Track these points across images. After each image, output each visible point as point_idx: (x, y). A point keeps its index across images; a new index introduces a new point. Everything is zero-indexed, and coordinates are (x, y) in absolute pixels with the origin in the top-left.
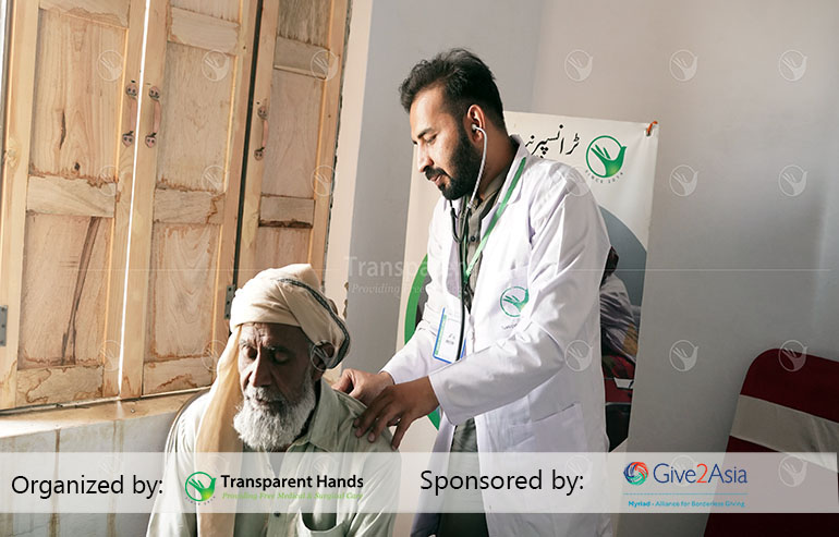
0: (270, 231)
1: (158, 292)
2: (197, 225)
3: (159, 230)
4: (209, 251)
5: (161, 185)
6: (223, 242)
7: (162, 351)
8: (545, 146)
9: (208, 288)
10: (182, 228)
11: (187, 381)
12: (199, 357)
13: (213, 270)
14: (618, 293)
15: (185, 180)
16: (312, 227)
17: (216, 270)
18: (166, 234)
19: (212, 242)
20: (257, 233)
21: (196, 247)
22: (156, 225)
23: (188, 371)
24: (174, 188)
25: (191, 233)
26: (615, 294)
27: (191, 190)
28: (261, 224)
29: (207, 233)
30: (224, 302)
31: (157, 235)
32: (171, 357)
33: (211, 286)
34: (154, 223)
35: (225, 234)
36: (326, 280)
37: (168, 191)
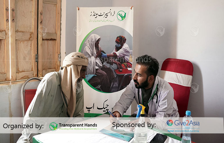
0: (46, 41)
1: (18, 56)
2: (27, 40)
3: (17, 42)
4: (30, 46)
5: (17, 31)
6: (34, 44)
7: (20, 70)
8: (107, 15)
9: (31, 55)
10: (23, 41)
11: (27, 77)
12: (30, 71)
13: (32, 50)
14: (127, 47)
15: (23, 30)
16: (56, 40)
17: (33, 51)
18: (19, 43)
19: (31, 44)
20: (42, 42)
21: (27, 46)
22: (17, 41)
23: (28, 75)
24: (21, 32)
25: (26, 42)
26: (126, 48)
27: (24, 32)
28: (43, 40)
29: (30, 42)
30: (35, 58)
31: (17, 43)
32: (23, 71)
33: (32, 54)
34: (16, 40)
35: (34, 42)
36: (61, 52)
37: (19, 33)
